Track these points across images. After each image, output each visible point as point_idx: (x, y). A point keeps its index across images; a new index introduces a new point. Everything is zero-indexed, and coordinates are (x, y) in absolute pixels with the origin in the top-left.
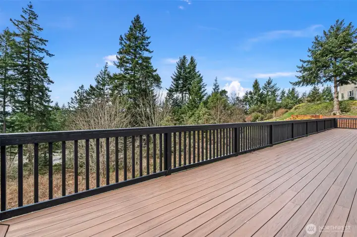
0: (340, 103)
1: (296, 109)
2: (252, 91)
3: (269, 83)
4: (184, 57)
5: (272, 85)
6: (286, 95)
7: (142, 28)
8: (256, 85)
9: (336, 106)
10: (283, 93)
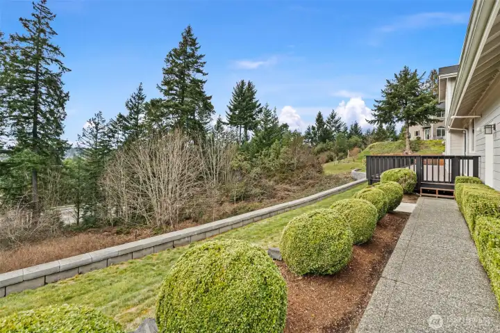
0: (411, 143)
1: (371, 148)
2: (315, 126)
3: (333, 117)
4: (243, 82)
5: (336, 118)
6: (348, 131)
7: (193, 43)
8: (319, 119)
9: (408, 147)
10: (346, 129)
